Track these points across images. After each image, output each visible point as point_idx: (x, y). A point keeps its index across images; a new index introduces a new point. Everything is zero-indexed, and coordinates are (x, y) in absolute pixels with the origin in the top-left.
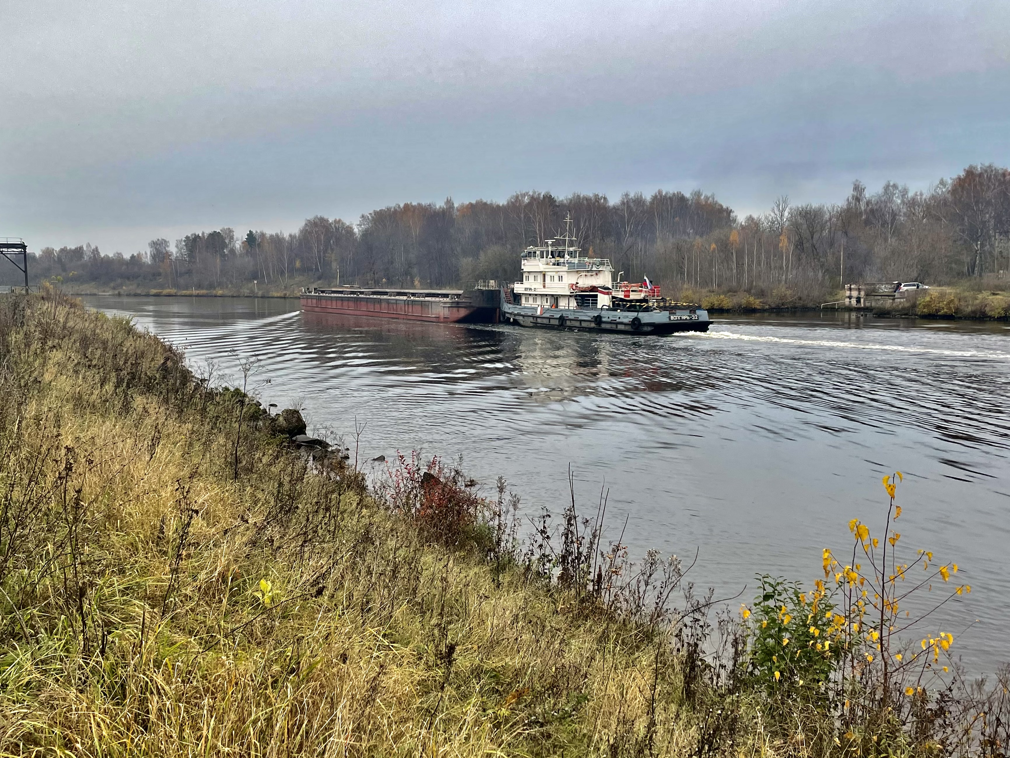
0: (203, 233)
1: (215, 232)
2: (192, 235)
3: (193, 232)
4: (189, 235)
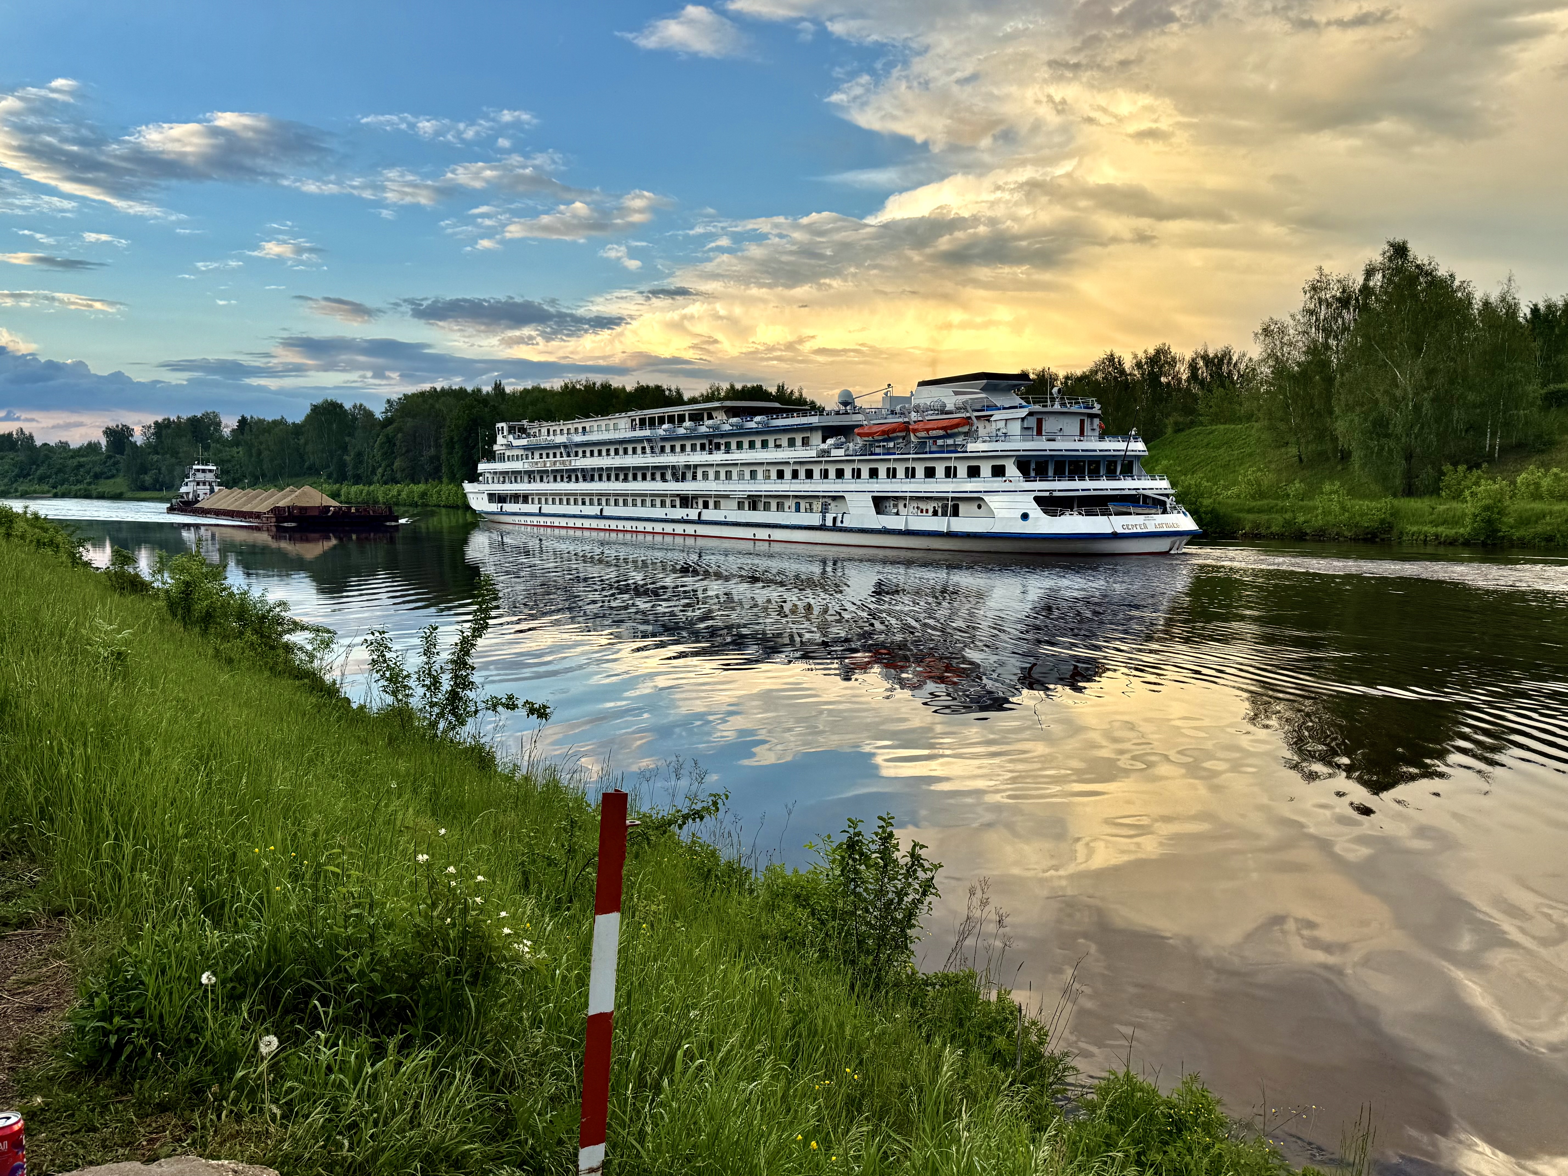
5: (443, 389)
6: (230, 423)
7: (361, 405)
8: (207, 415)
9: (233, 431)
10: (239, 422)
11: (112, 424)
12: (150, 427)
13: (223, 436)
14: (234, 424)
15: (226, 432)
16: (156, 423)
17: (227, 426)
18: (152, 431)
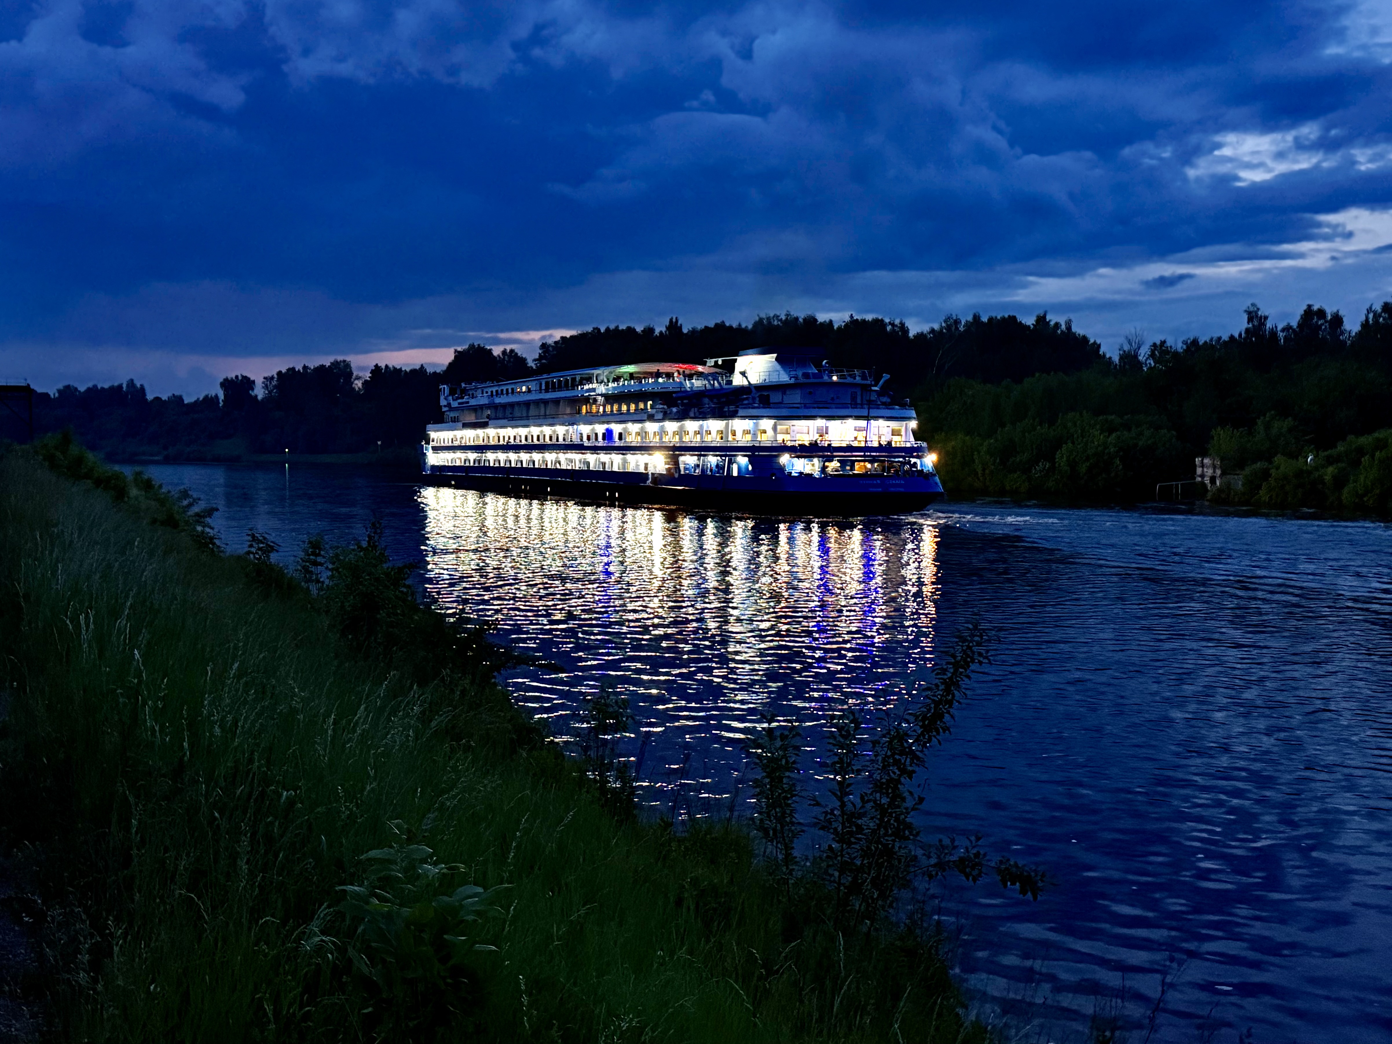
0: (305, 367)
1: (322, 367)
2: (289, 370)
3: (291, 367)
4: (284, 371)
5: (608, 329)
6: (361, 374)
7: (512, 351)
8: (336, 364)
9: (365, 383)
10: (372, 372)
11: (232, 375)
12: (272, 378)
13: (354, 389)
14: (367, 376)
15: (358, 384)
16: (279, 373)
17: (358, 378)
18: (274, 383)
